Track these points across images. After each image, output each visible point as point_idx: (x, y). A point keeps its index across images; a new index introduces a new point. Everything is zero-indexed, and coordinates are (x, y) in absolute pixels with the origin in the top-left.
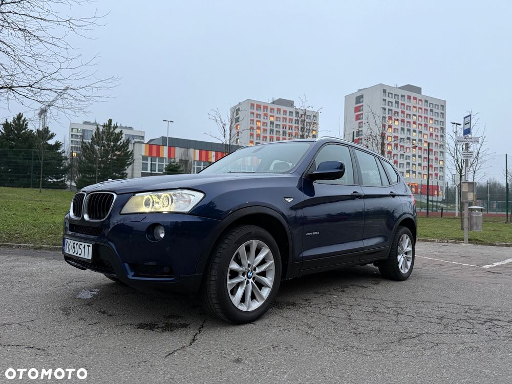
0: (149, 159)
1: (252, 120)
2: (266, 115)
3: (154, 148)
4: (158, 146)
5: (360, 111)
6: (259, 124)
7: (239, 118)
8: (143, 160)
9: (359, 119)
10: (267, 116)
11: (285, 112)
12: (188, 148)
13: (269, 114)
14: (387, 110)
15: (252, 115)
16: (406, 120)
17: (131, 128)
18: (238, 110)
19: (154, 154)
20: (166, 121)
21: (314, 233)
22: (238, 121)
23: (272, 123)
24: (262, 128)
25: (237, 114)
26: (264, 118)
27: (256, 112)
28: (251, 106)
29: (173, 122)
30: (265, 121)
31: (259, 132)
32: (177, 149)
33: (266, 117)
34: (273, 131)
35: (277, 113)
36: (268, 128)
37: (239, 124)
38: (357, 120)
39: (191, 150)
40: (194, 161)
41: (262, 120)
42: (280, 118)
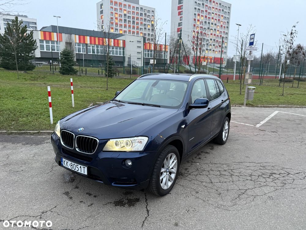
0: (45, 42)
1: (112, 13)
2: (121, 9)
3: (47, 34)
4: (50, 33)
5: (181, 9)
6: (117, 16)
7: (102, 11)
8: (40, 43)
9: (181, 15)
10: (122, 10)
11: (133, 7)
12: (71, 34)
13: (123, 8)
14: (197, 9)
15: (112, 9)
16: (208, 16)
17: (26, 16)
18: (102, 5)
19: (48, 38)
20: (55, 16)
22: (102, 13)
23: (125, 15)
24: (119, 18)
25: (101, 8)
26: (120, 12)
27: (114, 7)
28: (111, 2)
29: (60, 17)
30: (121, 13)
31: (117, 21)
32: (63, 35)
33: (121, 11)
34: (126, 21)
35: (129, 8)
36: (123, 18)
37: (103, 15)
38: (179, 15)
39: (73, 36)
40: (76, 43)
41: (119, 13)
42: (130, 12)
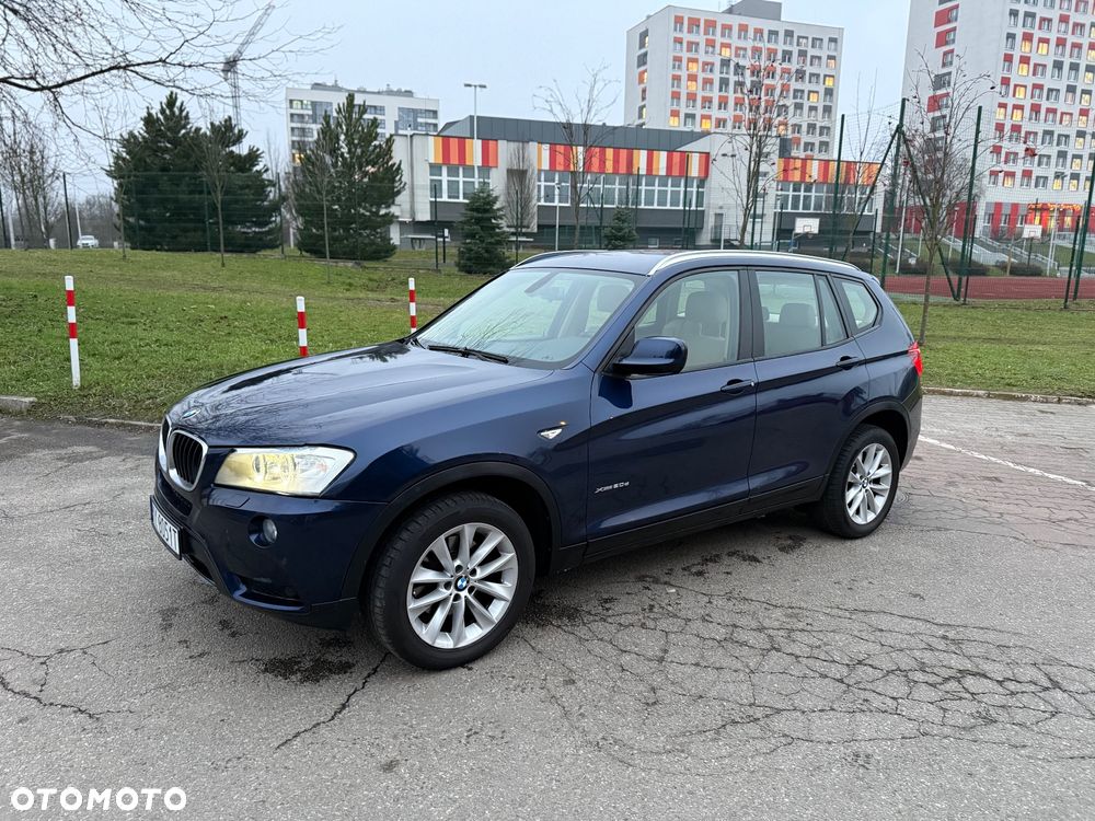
0: (444, 170)
1: (678, 59)
2: (710, 43)
3: (454, 144)
4: (462, 140)
5: (949, 21)
6: (694, 68)
7: (645, 54)
8: (431, 175)
9: (947, 43)
10: (714, 47)
11: (759, 32)
12: (525, 141)
13: (719, 40)
14: (1021, 15)
15: (678, 45)
16: (1071, 39)
17: (409, 93)
18: (644, 35)
19: (454, 160)
20: (470, 86)
21: (616, 486)
22: (645, 63)
23: (725, 63)
24: (701, 76)
25: (642, 45)
26: (707, 52)
27: (686, 37)
28: (676, 23)
29: (485, 87)
30: (709, 59)
31: (693, 87)
32: (502, 144)
33: (711, 49)
34: (727, 85)
35: (739, 37)
36: (716, 77)
37: (646, 71)
38: (938, 45)
39: (533, 146)
40: (540, 171)
41: (702, 57)
42: (745, 49)
